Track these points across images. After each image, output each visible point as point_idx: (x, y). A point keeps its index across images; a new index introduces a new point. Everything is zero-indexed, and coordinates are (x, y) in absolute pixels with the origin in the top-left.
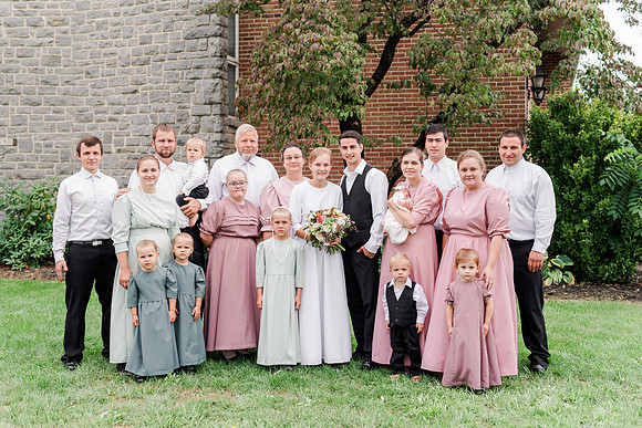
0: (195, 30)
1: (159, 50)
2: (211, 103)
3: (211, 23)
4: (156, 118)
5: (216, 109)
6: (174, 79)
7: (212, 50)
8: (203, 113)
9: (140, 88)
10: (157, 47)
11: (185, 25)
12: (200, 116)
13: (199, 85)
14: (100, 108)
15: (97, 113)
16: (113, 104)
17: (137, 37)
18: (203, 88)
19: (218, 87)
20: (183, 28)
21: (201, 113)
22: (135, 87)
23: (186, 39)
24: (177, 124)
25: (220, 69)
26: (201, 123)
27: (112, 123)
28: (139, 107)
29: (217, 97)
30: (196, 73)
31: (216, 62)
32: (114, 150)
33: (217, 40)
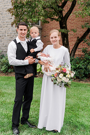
9: (12, 17)
14: (4, 24)
15: (3, 25)
16: (6, 22)
27: (6, 28)
32: (7, 35)
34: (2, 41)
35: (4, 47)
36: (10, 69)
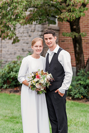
26: (36, 28)
34: (6, 47)
35: (9, 55)
36: (5, 85)
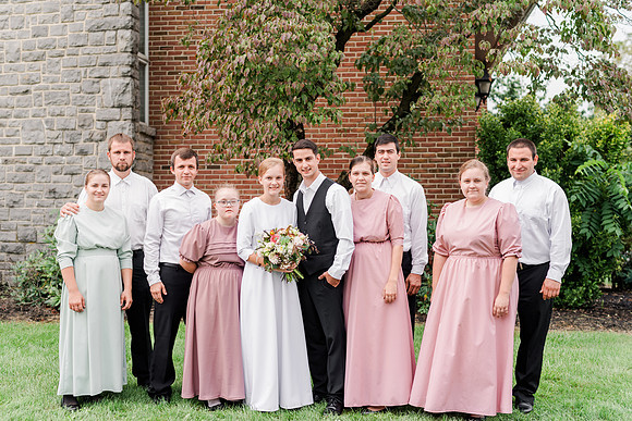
0: (101, 21)
1: (57, 43)
2: (120, 107)
3: (121, 14)
4: (52, 123)
5: (127, 113)
6: (74, 77)
7: (122, 44)
8: (111, 117)
9: (32, 88)
10: (55, 40)
11: (89, 15)
12: (107, 121)
13: (106, 85)
17: (29, 28)
18: (110, 89)
19: (130, 88)
20: (86, 19)
21: (107, 117)
22: (25, 87)
23: (90, 31)
24: (79, 130)
25: (131, 66)
26: (109, 130)
28: (31, 110)
29: (128, 99)
30: (103, 71)
31: (127, 58)
33: (128, 33)
